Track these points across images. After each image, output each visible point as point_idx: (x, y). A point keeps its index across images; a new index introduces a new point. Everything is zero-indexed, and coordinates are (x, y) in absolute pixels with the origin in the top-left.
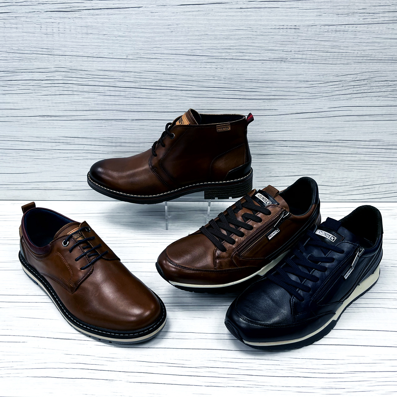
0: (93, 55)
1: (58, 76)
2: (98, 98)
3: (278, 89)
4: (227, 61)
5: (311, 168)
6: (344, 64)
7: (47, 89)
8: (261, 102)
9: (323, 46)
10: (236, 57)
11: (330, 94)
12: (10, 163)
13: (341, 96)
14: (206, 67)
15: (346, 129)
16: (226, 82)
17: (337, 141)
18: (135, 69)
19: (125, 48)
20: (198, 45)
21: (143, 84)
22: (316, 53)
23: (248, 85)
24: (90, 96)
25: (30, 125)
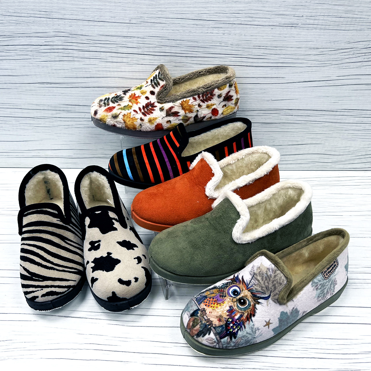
0: (94, 19)
1: (57, 41)
2: (100, 65)
3: (287, 56)
4: (235, 26)
5: (315, 137)
6: (356, 30)
7: (46, 54)
8: (268, 69)
9: (337, 11)
10: (245, 22)
11: (340, 62)
12: (9, 131)
13: (351, 64)
14: (213, 32)
15: (353, 98)
16: (233, 49)
17: (343, 110)
18: (138, 34)
19: (128, 12)
20: (206, 9)
21: (146, 50)
22: (329, 19)
23: (256, 52)
24: (91, 63)
25: (29, 92)
